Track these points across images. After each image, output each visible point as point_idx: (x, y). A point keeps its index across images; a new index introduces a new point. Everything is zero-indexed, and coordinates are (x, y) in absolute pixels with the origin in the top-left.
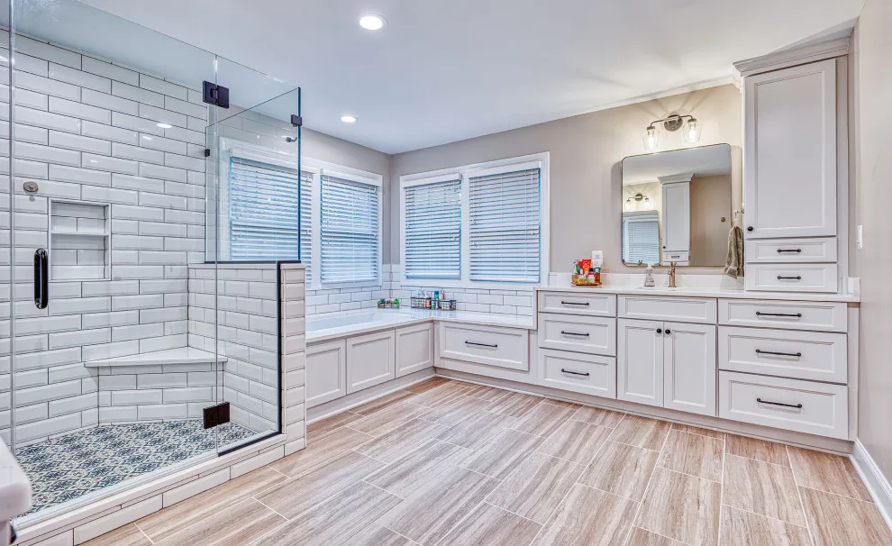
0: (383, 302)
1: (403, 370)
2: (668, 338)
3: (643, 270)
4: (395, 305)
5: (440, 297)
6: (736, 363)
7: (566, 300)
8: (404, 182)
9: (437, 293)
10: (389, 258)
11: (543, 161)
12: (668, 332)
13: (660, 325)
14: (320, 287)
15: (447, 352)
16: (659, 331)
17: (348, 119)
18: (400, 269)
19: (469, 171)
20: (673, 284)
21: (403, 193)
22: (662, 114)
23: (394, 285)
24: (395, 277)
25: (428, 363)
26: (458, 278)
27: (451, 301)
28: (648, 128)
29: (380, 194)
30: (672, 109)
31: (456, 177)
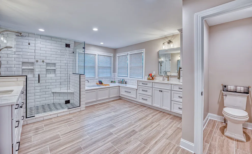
0: (112, 81)
1: (111, 96)
2: (162, 93)
3: (162, 76)
4: (115, 82)
5: (124, 81)
6: (175, 99)
7: (143, 83)
8: (117, 55)
9: (123, 80)
10: (114, 71)
11: (144, 51)
12: (162, 91)
13: (160, 90)
14: (97, 78)
15: (122, 93)
16: (160, 91)
17: (102, 43)
18: (116, 74)
19: (129, 53)
20: (168, 80)
21: (117, 57)
22: (167, 40)
23: (116, 78)
24: (116, 76)
25: (118, 95)
26: (127, 77)
27: (126, 82)
28: (163, 44)
29: (112, 58)
30: (169, 39)
31: (127, 54)
